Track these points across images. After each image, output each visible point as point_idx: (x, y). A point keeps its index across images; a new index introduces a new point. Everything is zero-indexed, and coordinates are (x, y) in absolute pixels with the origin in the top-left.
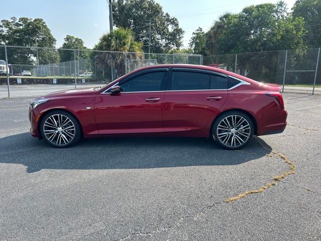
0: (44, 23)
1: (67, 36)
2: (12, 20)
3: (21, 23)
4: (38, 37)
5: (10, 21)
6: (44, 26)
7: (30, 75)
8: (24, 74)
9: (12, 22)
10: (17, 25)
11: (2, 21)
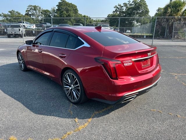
0: (145, 2)
1: (159, 8)
2: (128, 3)
3: (133, 4)
4: (140, 11)
5: (127, 3)
6: (144, 4)
7: (130, 33)
8: (127, 32)
9: (128, 4)
10: (131, 5)
11: (123, 4)
